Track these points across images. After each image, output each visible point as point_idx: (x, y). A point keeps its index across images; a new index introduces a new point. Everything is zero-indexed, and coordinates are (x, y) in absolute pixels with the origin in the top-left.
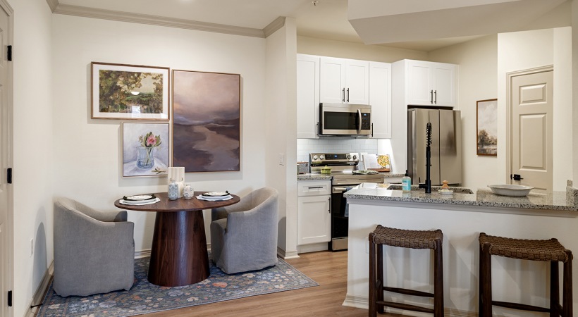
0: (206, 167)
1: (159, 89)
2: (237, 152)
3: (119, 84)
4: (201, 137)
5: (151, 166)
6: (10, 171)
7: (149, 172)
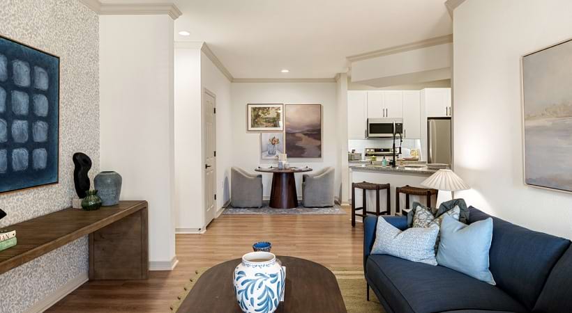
0: (302, 155)
1: (278, 115)
2: (320, 147)
3: (260, 113)
4: (300, 139)
5: (275, 154)
6: (215, 152)
7: (274, 157)
